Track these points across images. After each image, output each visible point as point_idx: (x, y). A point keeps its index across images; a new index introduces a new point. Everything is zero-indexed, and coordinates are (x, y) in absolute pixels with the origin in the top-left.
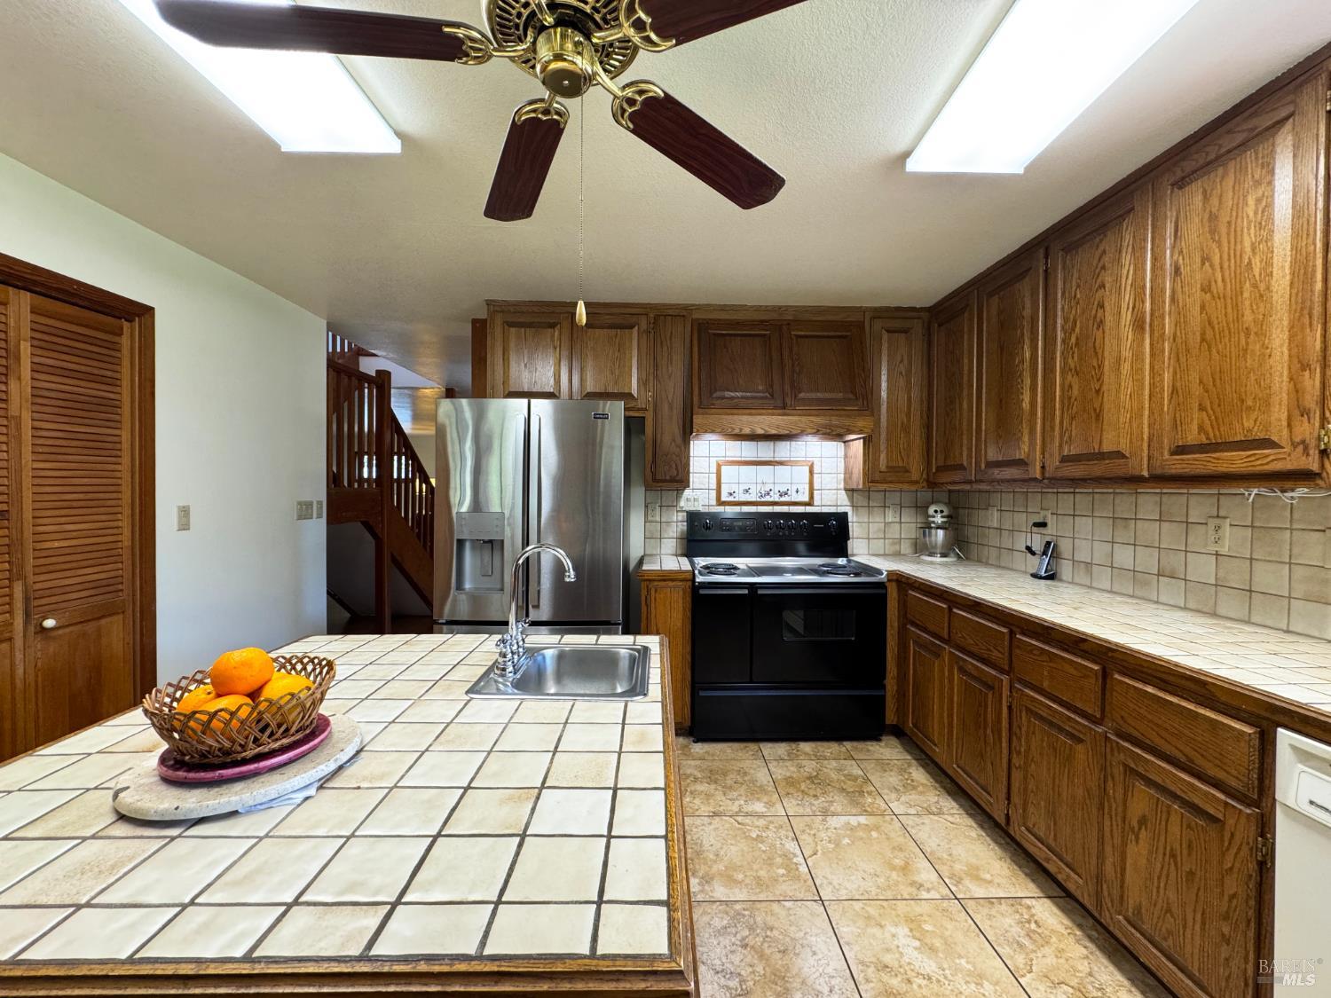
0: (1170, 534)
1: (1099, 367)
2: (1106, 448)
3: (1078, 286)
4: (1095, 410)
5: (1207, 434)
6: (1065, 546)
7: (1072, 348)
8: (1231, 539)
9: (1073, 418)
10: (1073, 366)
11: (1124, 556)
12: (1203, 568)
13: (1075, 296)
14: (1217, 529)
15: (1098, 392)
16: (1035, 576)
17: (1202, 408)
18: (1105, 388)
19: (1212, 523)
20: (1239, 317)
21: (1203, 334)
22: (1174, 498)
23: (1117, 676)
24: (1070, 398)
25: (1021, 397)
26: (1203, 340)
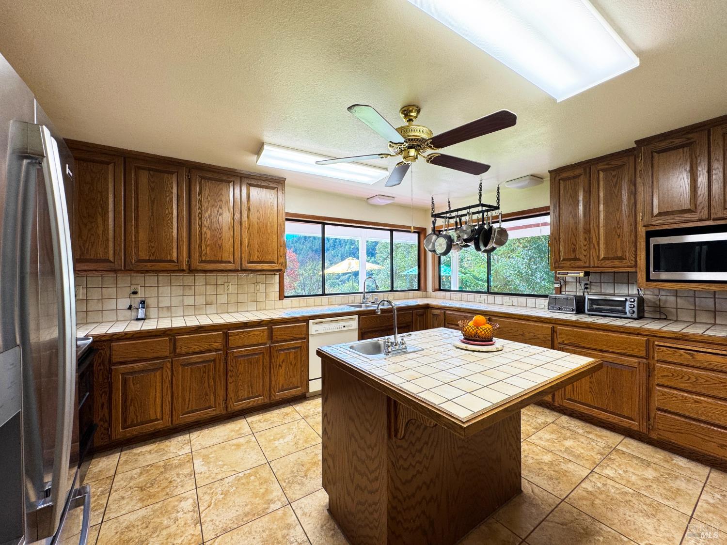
0: (210, 290)
1: (221, 230)
2: (224, 259)
3: (209, 195)
4: (219, 245)
5: (259, 258)
6: (151, 302)
7: (206, 218)
8: (232, 288)
9: (207, 246)
10: (207, 225)
11: (189, 300)
12: (222, 299)
13: (207, 198)
14: (228, 286)
15: (220, 238)
16: (138, 319)
17: (258, 251)
18: (223, 238)
19: (226, 284)
20: (267, 230)
21: (258, 231)
22: (211, 277)
23: (274, 327)
24: (205, 238)
25: (171, 230)
26: (258, 232)
